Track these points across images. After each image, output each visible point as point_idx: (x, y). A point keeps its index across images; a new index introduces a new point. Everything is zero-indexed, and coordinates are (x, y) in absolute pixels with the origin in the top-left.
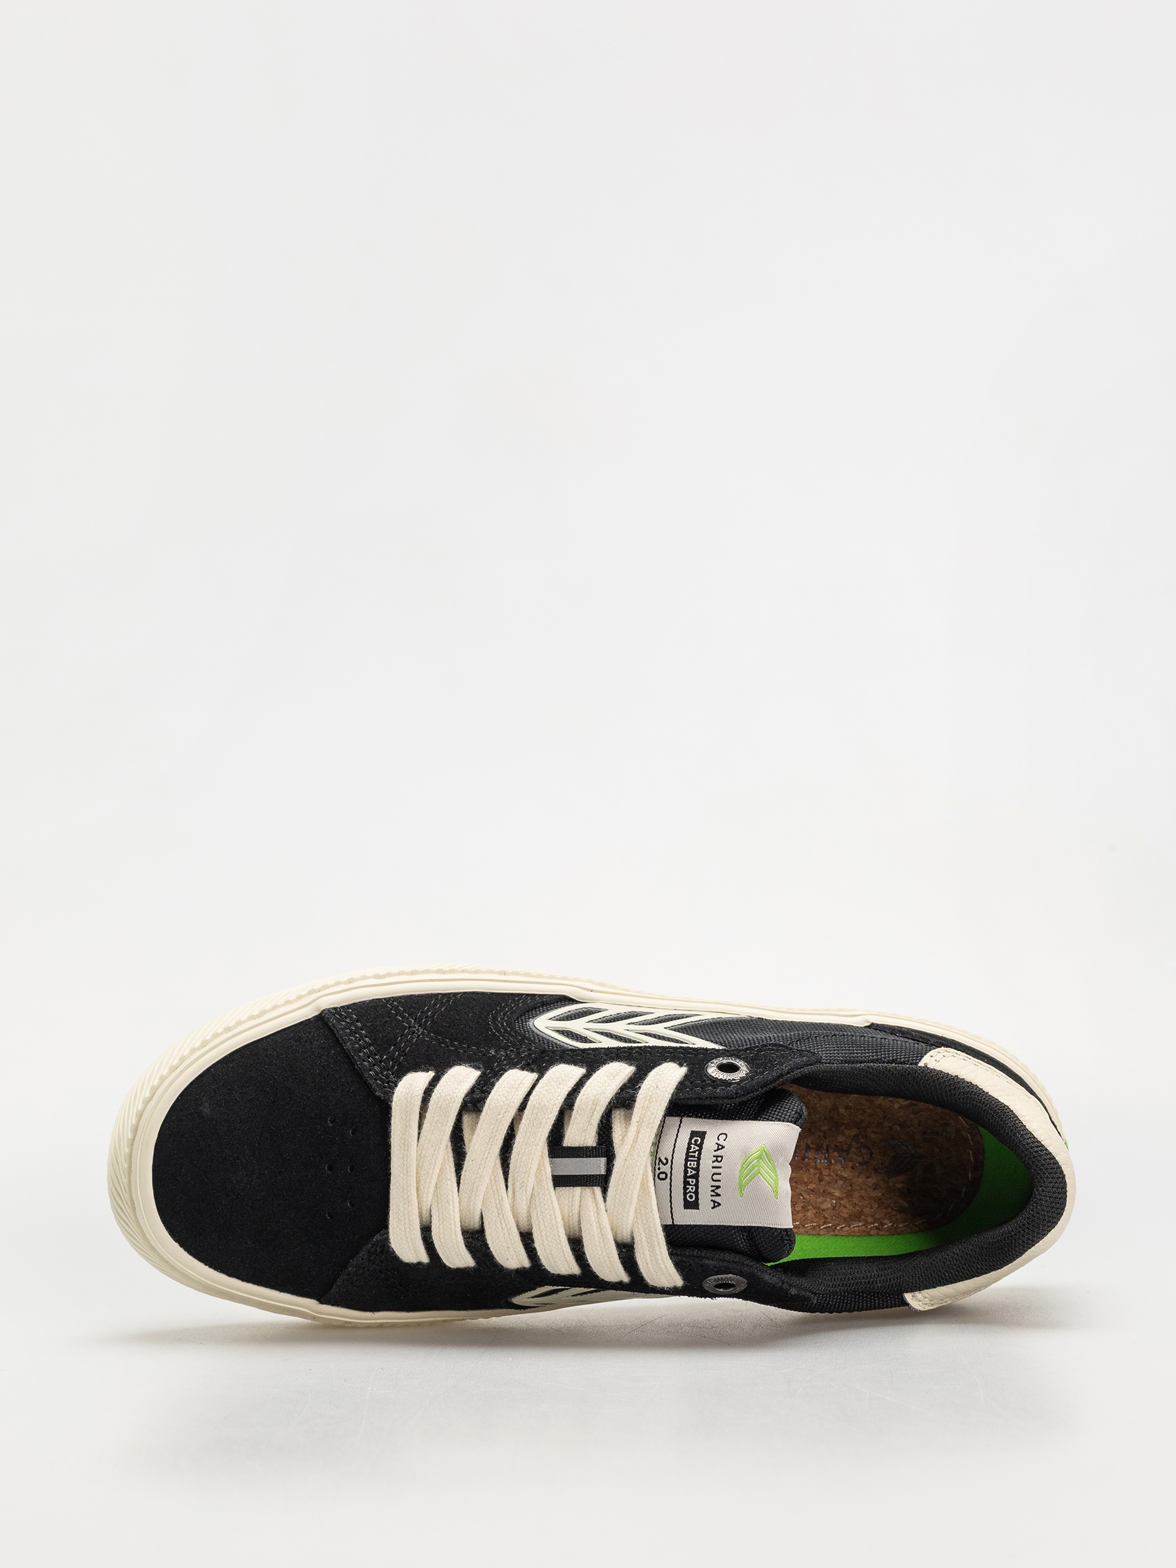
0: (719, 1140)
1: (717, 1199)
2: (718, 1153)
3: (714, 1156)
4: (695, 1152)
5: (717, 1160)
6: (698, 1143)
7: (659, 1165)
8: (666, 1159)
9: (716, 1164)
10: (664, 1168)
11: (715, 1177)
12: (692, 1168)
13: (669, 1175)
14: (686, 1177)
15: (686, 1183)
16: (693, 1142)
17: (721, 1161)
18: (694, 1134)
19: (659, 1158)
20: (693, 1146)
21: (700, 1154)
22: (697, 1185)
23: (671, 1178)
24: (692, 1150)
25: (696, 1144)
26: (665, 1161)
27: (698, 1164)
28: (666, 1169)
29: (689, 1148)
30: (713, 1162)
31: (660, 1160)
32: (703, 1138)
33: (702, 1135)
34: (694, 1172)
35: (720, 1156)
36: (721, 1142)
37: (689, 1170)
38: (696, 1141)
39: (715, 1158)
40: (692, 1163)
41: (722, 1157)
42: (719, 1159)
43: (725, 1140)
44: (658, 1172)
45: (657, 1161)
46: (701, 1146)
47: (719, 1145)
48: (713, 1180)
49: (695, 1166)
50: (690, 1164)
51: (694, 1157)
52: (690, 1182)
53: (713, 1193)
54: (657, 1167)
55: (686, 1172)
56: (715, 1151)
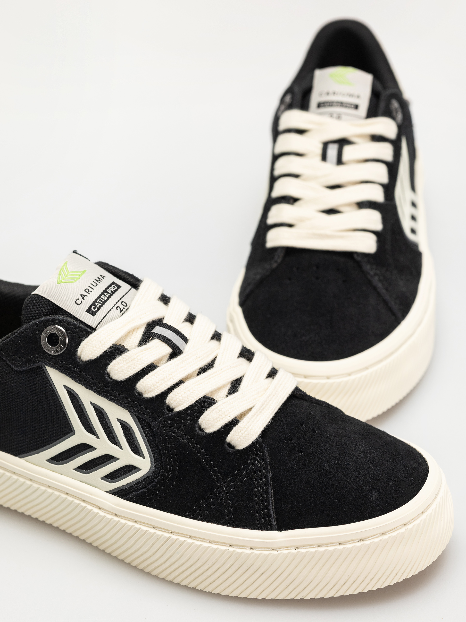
0: (81, 301)
1: (100, 277)
2: (86, 294)
3: (89, 294)
4: (99, 302)
5: (89, 291)
6: (94, 306)
7: (123, 310)
8: (117, 309)
9: (90, 289)
10: (122, 307)
11: (95, 285)
12: (105, 296)
13: (120, 301)
14: (111, 295)
15: (113, 293)
16: (97, 309)
17: (87, 289)
18: (94, 314)
19: (121, 313)
20: (98, 306)
21: (97, 300)
22: (108, 288)
23: (120, 299)
24: (99, 304)
25: (96, 306)
26: (118, 308)
27: (101, 295)
28: (119, 304)
29: (101, 307)
30: (91, 291)
31: (121, 311)
32: (90, 308)
33: (89, 311)
34: (105, 294)
35: (86, 292)
36: (81, 299)
37: (107, 296)
38: (94, 308)
39: (89, 292)
40: (103, 298)
41: (85, 291)
42: (87, 291)
43: (78, 299)
44: (126, 308)
45: (122, 312)
46: (93, 304)
47: (83, 298)
48: (97, 285)
49: (103, 296)
50: (105, 298)
51: (101, 300)
52: (110, 291)
53: (101, 280)
54: (124, 310)
55: (110, 297)
56: (87, 296)
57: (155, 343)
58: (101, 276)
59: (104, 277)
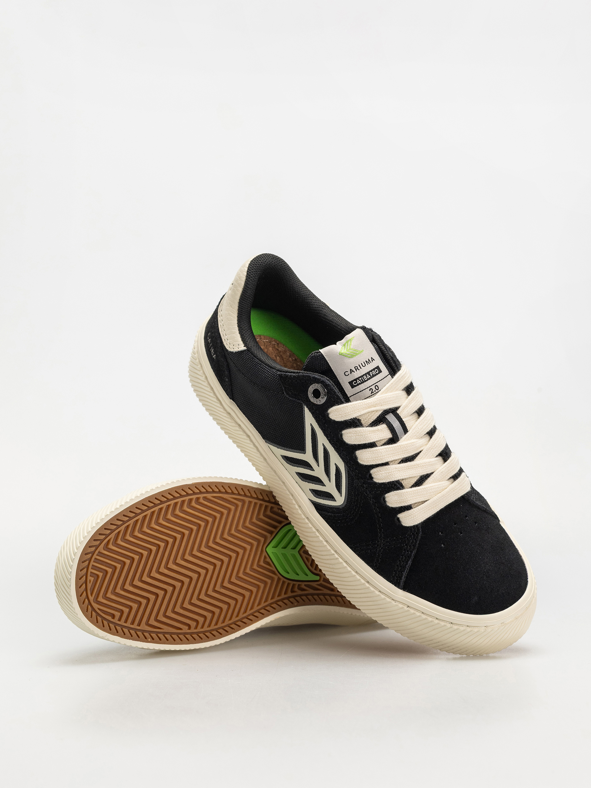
0: (349, 374)
1: (370, 360)
2: (354, 370)
4: (360, 380)
6: (355, 382)
7: (374, 392)
8: (370, 390)
9: (359, 368)
10: (374, 389)
11: (364, 365)
12: (367, 377)
13: (375, 385)
14: (371, 378)
15: (374, 376)
16: (356, 384)
17: (357, 367)
18: (353, 387)
19: (371, 394)
20: (358, 383)
22: (371, 371)
23: (375, 383)
24: (360, 382)
25: (357, 382)
26: (371, 390)
27: (364, 375)
28: (373, 387)
29: (360, 384)
30: (359, 370)
31: (372, 393)
32: (352, 381)
33: (351, 383)
34: (368, 375)
35: (355, 369)
36: (349, 372)
37: (368, 377)
38: (355, 383)
39: (357, 370)
40: (365, 378)
41: (355, 368)
42: (356, 368)
43: (347, 372)
44: (377, 391)
45: (373, 394)
46: (356, 380)
47: (351, 373)
48: (365, 365)
49: (365, 376)
50: (366, 378)
51: (362, 379)
52: (372, 374)
53: (370, 362)
54: (375, 392)
55: (369, 379)
56: (354, 372)
57: (383, 427)
58: (372, 358)
59: (374, 360)
